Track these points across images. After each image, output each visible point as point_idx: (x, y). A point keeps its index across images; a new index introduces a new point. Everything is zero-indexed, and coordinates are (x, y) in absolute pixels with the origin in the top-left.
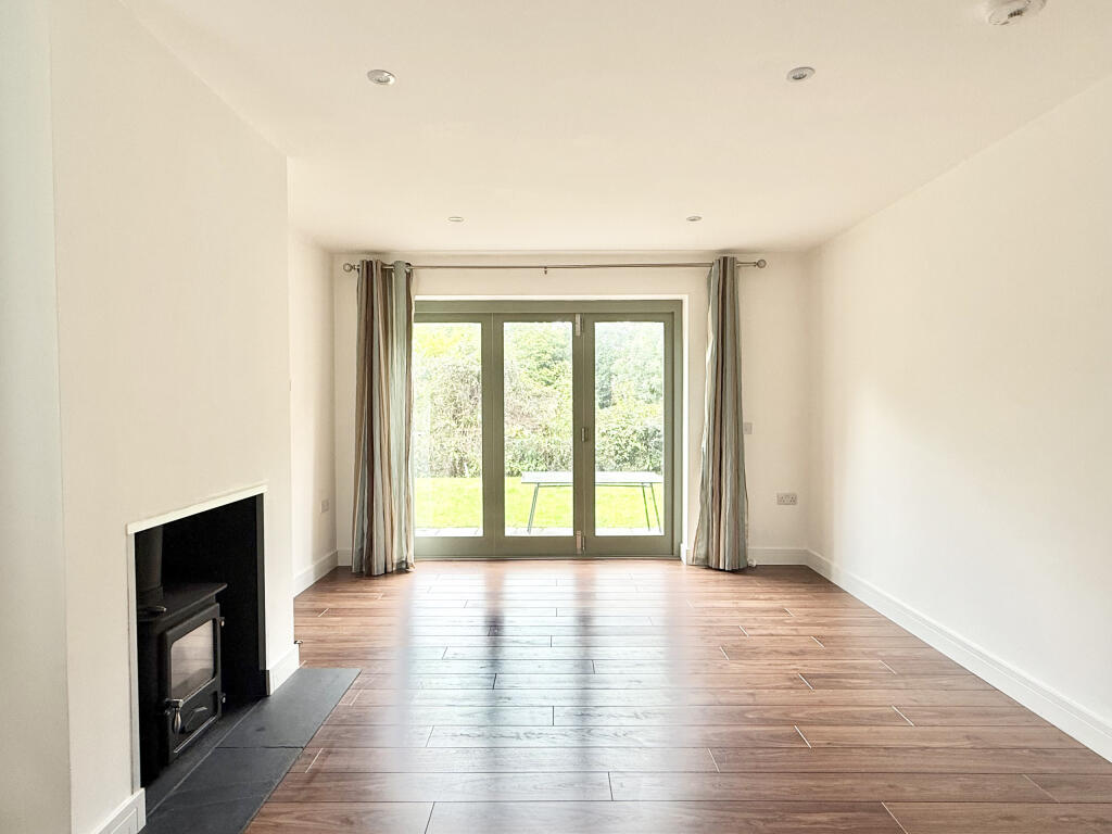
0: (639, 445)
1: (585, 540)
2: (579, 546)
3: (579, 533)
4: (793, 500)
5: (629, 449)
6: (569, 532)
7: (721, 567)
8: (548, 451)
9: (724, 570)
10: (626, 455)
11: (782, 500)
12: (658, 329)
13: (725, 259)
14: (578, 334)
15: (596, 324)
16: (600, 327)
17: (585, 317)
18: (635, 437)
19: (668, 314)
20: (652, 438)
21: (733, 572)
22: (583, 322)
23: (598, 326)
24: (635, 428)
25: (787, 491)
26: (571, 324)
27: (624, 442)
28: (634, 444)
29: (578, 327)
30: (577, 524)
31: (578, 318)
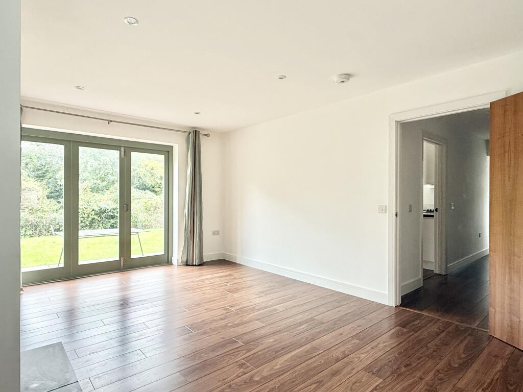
0: (96, 217)
1: (126, 261)
3: (122, 258)
4: (218, 233)
5: (90, 219)
7: (194, 264)
8: (34, 222)
9: (196, 265)
10: (87, 223)
11: (214, 233)
12: (162, 158)
14: (123, 157)
15: (132, 153)
16: (134, 155)
17: (127, 149)
18: (93, 213)
19: (167, 152)
20: (103, 213)
21: (199, 265)
22: (125, 151)
23: (133, 153)
24: (93, 208)
25: (216, 230)
26: (119, 151)
27: (86, 215)
28: (93, 217)
29: (123, 153)
31: (122, 149)
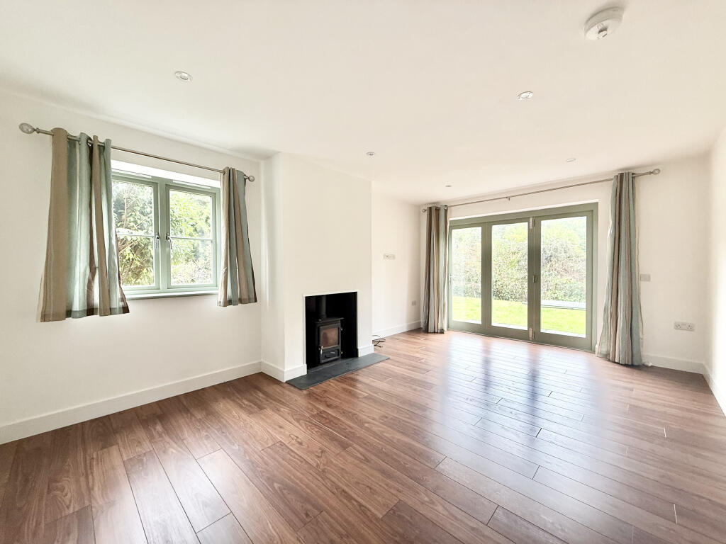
1: (534, 333)
2: (531, 336)
3: (531, 329)
4: (690, 328)
6: (526, 328)
7: (616, 361)
9: (618, 363)
11: (678, 327)
12: (583, 220)
13: (622, 175)
14: (531, 227)
15: (542, 221)
16: (544, 222)
17: (535, 219)
19: (589, 211)
21: (627, 366)
22: (534, 221)
25: (684, 321)
26: (527, 223)
29: (531, 224)
30: (530, 324)
31: (531, 220)
